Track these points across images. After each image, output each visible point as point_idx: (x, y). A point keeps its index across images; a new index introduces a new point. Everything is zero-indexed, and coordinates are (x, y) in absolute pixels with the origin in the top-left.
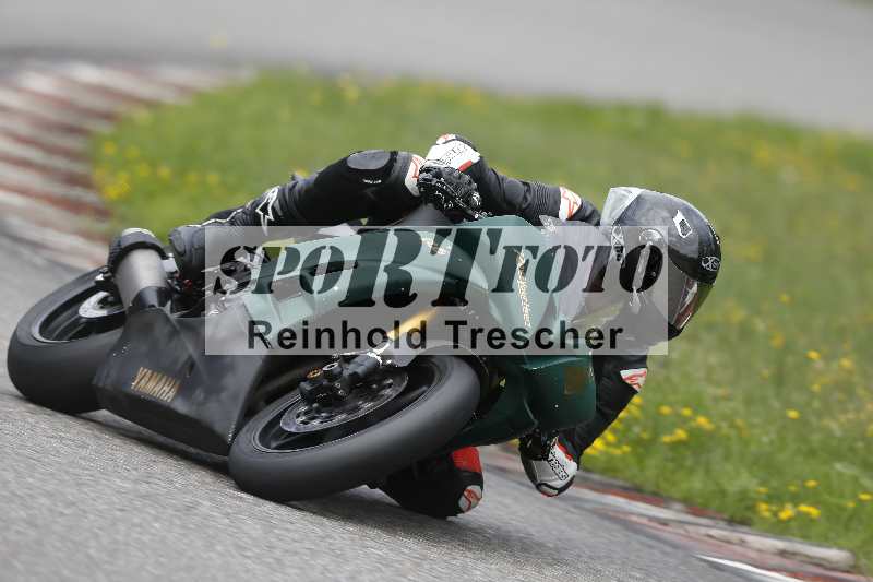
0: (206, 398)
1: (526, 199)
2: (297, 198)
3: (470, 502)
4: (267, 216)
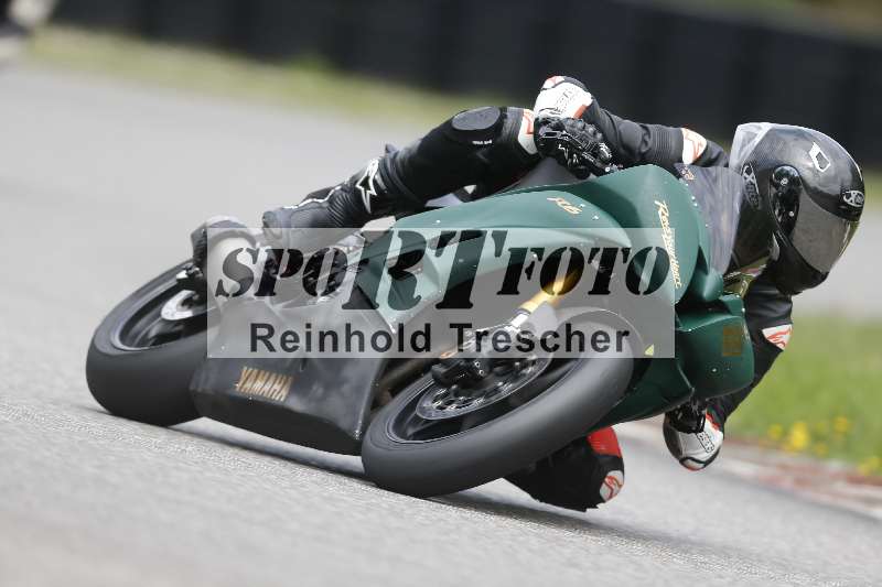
0: (325, 393)
1: (646, 143)
2: (400, 169)
3: (612, 490)
4: (368, 192)
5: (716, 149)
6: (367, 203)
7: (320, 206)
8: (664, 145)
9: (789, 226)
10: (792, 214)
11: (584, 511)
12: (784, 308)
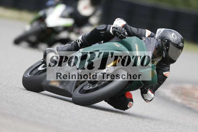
0: (66, 84)
1: (138, 33)
2: (86, 38)
3: (130, 106)
4: (79, 43)
5: (153, 34)
6: (79, 45)
7: (69, 46)
8: (142, 33)
9: (167, 50)
10: (168, 48)
11: (125, 110)
12: (168, 68)
